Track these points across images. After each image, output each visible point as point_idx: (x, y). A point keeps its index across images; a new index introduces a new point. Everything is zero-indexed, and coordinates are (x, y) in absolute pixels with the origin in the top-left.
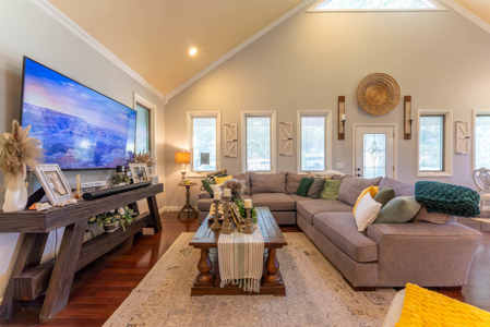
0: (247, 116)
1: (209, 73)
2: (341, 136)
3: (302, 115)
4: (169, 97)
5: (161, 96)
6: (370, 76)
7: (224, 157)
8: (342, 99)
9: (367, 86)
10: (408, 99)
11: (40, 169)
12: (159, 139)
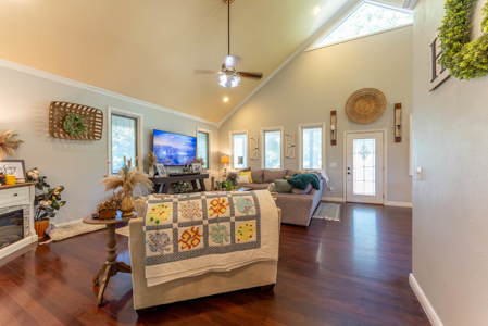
0: (265, 131)
1: (241, 107)
2: (334, 142)
3: (303, 128)
4: (220, 123)
5: (215, 124)
6: (358, 92)
7: (250, 159)
8: (334, 113)
9: (356, 100)
10: (398, 106)
11: (157, 165)
12: (214, 149)
